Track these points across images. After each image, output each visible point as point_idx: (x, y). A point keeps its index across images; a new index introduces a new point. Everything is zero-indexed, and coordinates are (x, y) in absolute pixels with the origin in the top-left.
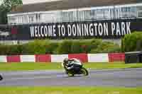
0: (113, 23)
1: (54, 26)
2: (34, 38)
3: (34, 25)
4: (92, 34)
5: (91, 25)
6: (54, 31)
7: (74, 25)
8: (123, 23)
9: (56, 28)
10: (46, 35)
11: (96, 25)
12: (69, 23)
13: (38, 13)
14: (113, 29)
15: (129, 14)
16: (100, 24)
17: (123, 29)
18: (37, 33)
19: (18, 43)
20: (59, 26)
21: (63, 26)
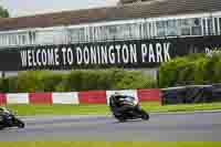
0: (143, 45)
1: (56, 50)
2: (27, 68)
3: (27, 48)
4: (113, 62)
5: (112, 47)
6: (57, 56)
7: (86, 48)
8: (158, 45)
9: (60, 53)
10: (45, 63)
11: (118, 47)
12: (78, 45)
13: (32, 30)
14: (144, 54)
15: (168, 32)
16: (125, 47)
17: (159, 53)
18: (31, 60)
19: (3, 75)
20: (64, 50)
21: (69, 50)
